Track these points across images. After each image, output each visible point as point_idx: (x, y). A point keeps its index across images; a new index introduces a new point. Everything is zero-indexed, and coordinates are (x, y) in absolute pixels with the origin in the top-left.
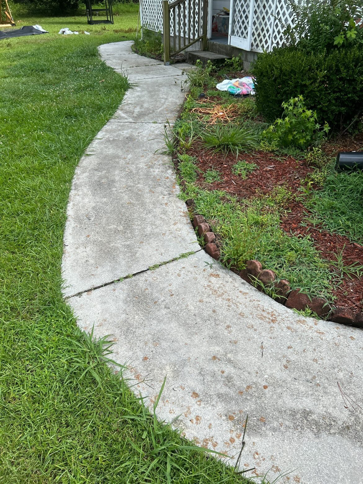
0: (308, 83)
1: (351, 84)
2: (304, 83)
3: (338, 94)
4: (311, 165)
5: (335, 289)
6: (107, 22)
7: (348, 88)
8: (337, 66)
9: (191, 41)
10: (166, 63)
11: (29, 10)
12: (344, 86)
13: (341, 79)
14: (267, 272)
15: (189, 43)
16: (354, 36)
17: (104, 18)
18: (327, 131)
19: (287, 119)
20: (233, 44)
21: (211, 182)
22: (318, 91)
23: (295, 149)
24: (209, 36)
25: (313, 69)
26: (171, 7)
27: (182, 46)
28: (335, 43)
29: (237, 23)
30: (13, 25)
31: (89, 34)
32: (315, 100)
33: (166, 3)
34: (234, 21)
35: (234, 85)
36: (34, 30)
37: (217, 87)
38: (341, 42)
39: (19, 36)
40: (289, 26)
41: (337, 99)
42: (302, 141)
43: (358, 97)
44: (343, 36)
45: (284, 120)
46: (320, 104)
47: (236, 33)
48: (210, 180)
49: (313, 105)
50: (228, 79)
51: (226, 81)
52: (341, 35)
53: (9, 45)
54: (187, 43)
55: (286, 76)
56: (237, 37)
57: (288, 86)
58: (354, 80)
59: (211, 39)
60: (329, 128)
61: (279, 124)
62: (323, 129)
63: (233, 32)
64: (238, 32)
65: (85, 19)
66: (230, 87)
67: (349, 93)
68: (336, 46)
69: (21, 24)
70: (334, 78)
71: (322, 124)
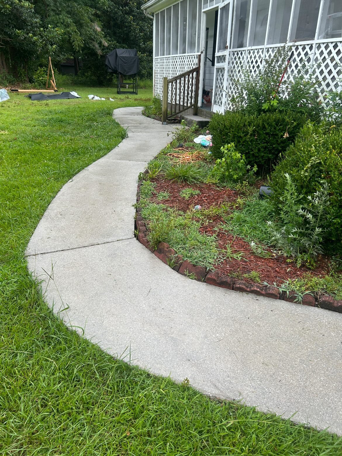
0: (242, 135)
1: (274, 138)
2: (239, 135)
3: (265, 144)
4: (241, 194)
5: (216, 265)
6: (133, 93)
7: (273, 140)
8: (263, 124)
9: (185, 108)
10: (164, 123)
11: (72, 81)
12: (270, 138)
13: (267, 134)
14: (170, 250)
15: (183, 109)
16: (275, 104)
17: (132, 90)
18: (255, 171)
19: (224, 159)
20: (215, 111)
21: (161, 199)
22: (250, 141)
23: (233, 183)
24: (199, 104)
25: (246, 126)
26: (170, 82)
27: (177, 111)
28: (263, 108)
29: (218, 95)
30: (56, 91)
31: (113, 100)
32: (249, 148)
33: (165, 79)
34: (216, 94)
35: (207, 139)
36: (70, 95)
37: (194, 141)
38: (267, 108)
39: (57, 99)
40: (233, 96)
41: (266, 148)
42: (235, 177)
43: (281, 147)
44: (268, 104)
45: (222, 160)
46: (253, 151)
47: (217, 103)
48: (161, 198)
49: (247, 151)
50: (202, 135)
51: (201, 136)
52: (268, 103)
53: (47, 105)
54: (181, 109)
55: (227, 129)
56: (218, 106)
57: (229, 137)
58: (277, 135)
59: (201, 107)
60: (257, 169)
61: (218, 163)
62: (252, 169)
63: (215, 102)
64: (218, 102)
65: (115, 90)
66: (202, 141)
67: (274, 144)
68: (264, 110)
69: (62, 90)
70: (261, 132)
71: (252, 166)
